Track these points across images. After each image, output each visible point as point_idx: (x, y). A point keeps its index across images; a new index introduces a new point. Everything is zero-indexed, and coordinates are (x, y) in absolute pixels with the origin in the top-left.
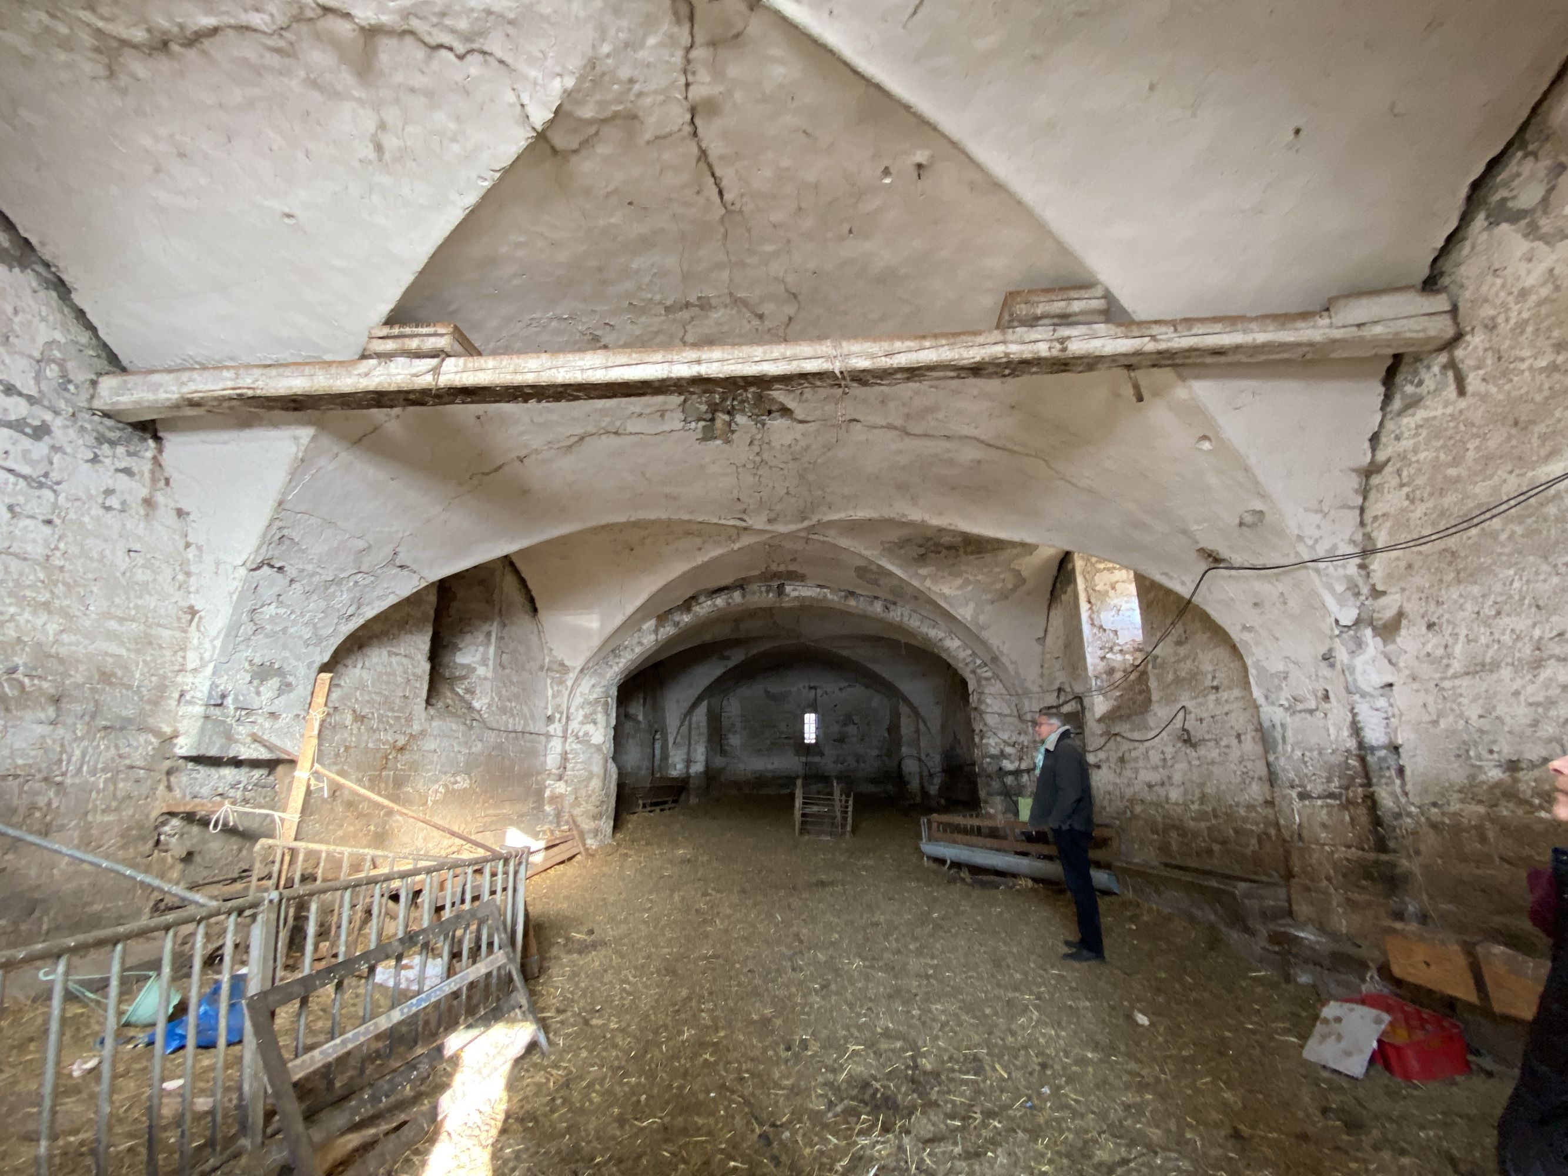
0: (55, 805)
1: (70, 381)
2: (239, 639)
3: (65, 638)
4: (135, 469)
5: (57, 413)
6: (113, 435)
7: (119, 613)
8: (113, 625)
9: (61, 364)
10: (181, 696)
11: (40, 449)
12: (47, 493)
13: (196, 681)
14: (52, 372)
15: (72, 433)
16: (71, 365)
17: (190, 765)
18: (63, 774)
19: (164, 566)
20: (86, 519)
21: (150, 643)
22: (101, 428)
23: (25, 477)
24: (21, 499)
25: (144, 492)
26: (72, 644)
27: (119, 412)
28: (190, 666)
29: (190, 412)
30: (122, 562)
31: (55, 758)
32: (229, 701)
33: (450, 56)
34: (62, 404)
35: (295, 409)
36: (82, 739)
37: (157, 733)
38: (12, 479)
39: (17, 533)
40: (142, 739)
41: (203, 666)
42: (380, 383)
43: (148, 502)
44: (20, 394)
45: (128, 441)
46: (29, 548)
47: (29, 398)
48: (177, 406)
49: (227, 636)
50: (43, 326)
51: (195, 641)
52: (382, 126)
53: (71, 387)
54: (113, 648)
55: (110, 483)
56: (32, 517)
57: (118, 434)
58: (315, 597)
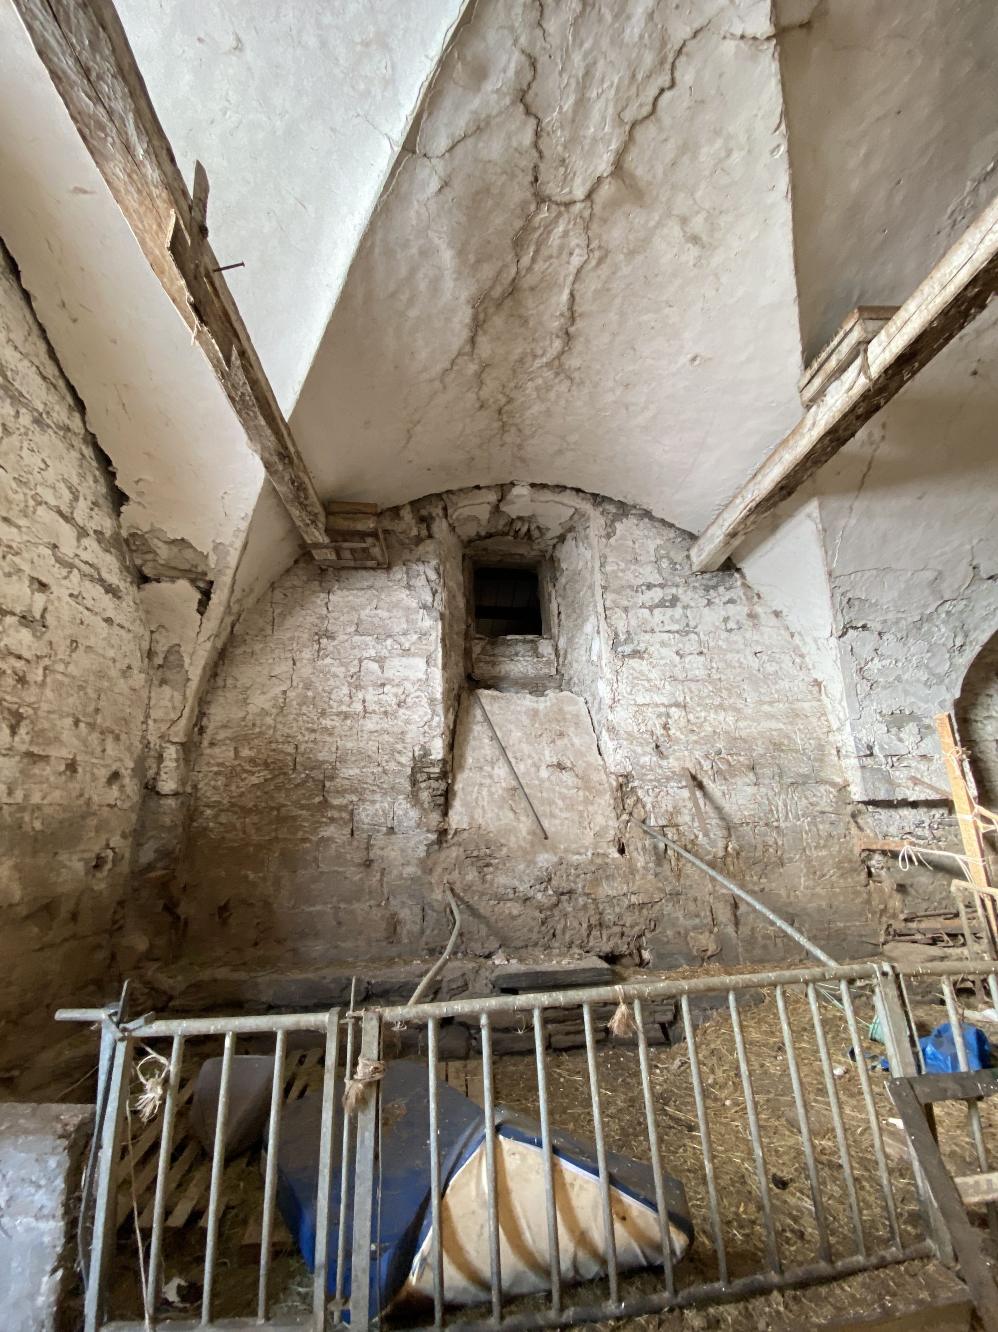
0: (780, 843)
1: (676, 564)
2: (860, 697)
3: (741, 724)
4: (735, 598)
5: (677, 586)
6: (713, 583)
7: (768, 699)
8: (766, 708)
9: (668, 557)
10: (838, 752)
11: (678, 611)
12: (693, 636)
13: (844, 737)
14: (665, 564)
15: (690, 593)
16: (672, 554)
17: (870, 808)
18: (778, 820)
19: (782, 656)
20: (720, 643)
21: (797, 715)
22: (704, 582)
23: (677, 632)
24: (681, 645)
25: (746, 610)
26: (747, 728)
27: (706, 566)
28: (835, 727)
29: (736, 542)
30: (754, 663)
31: (768, 808)
32: (876, 750)
33: (667, 95)
34: (677, 579)
35: (790, 494)
36: (779, 794)
37: (833, 784)
38: (671, 636)
39: (687, 666)
40: (822, 789)
41: (843, 725)
42: (827, 423)
43: (752, 616)
44: (655, 586)
45: (723, 581)
46: (697, 673)
47: (662, 586)
48: (727, 544)
49: (848, 696)
50: (649, 542)
51: (829, 706)
52: (684, 221)
53: (678, 567)
54: (774, 724)
55: (724, 613)
56: (691, 654)
57: (715, 580)
58: (911, 641)
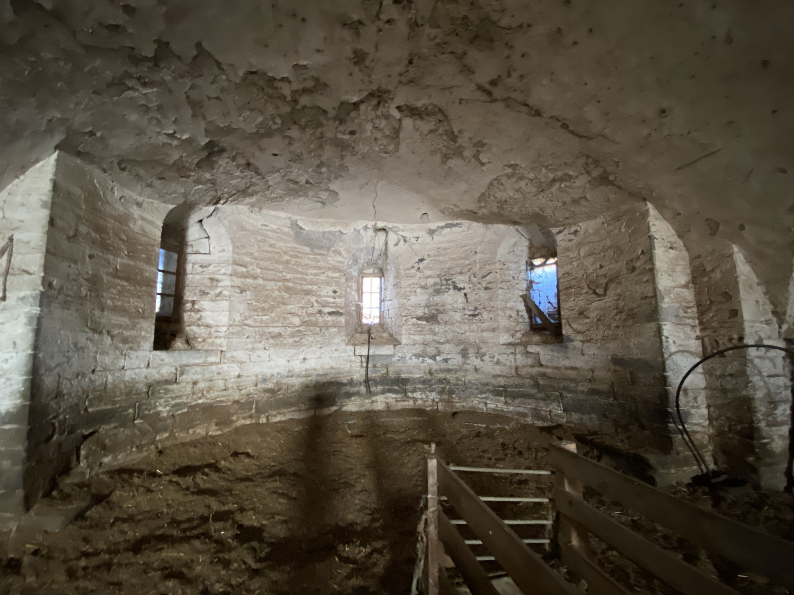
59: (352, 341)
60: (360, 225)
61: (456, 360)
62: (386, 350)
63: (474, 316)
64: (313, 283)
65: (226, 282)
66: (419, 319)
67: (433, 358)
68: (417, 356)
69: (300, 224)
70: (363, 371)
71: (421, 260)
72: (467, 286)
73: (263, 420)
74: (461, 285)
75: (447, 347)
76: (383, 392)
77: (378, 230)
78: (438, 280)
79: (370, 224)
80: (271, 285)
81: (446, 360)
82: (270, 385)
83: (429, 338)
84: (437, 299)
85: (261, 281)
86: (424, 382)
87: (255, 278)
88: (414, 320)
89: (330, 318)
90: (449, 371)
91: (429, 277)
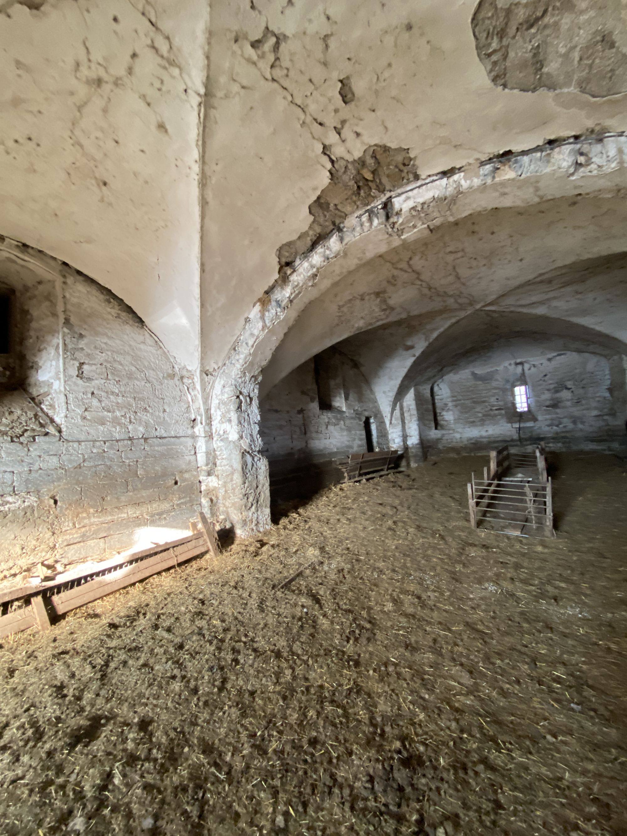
59: (510, 421)
60: (506, 364)
61: (571, 426)
62: (530, 424)
63: (578, 402)
64: (485, 397)
65: (450, 404)
66: (547, 407)
67: (557, 426)
68: (548, 426)
69: (476, 372)
70: (517, 435)
71: (545, 375)
72: (573, 387)
73: (473, 454)
74: (569, 387)
75: (565, 420)
76: (531, 444)
77: (517, 364)
78: (556, 385)
79: (512, 362)
80: (467, 402)
81: (565, 427)
82: (473, 441)
83: (554, 416)
84: (558, 395)
85: (463, 401)
86: (553, 438)
87: (460, 400)
88: (545, 408)
89: (497, 412)
90: (567, 432)
91: (551, 384)
